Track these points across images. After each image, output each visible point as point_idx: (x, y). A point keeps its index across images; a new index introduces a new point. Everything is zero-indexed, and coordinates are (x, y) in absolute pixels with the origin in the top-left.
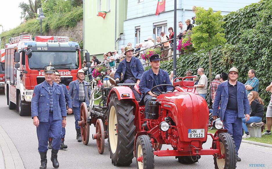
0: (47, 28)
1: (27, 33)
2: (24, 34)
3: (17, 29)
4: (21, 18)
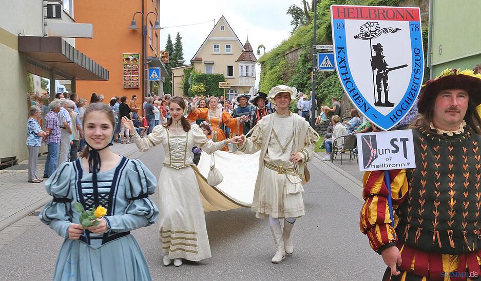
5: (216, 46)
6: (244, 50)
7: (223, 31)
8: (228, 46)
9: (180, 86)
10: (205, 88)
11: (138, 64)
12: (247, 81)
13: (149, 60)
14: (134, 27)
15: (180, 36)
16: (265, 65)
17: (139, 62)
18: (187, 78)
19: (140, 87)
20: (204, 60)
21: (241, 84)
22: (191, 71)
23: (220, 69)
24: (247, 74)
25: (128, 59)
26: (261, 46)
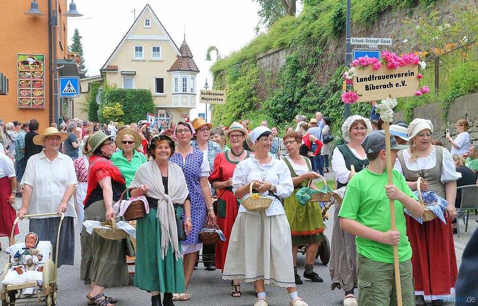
0: (339, 24)
1: (276, 52)
2: (270, 55)
3: (251, 45)
4: (256, 31)
5: (139, 49)
6: (180, 55)
7: (147, 26)
8: (156, 49)
9: (83, 107)
10: (123, 110)
11: (42, 70)
12: (185, 100)
13: (59, 65)
14: (35, 11)
15: (80, 35)
16: (222, 75)
17: (44, 67)
18: (95, 95)
19: (46, 107)
20: (121, 69)
21: (175, 105)
22: (99, 85)
23: (144, 83)
24: (185, 90)
25: (25, 63)
26: (212, 48)
